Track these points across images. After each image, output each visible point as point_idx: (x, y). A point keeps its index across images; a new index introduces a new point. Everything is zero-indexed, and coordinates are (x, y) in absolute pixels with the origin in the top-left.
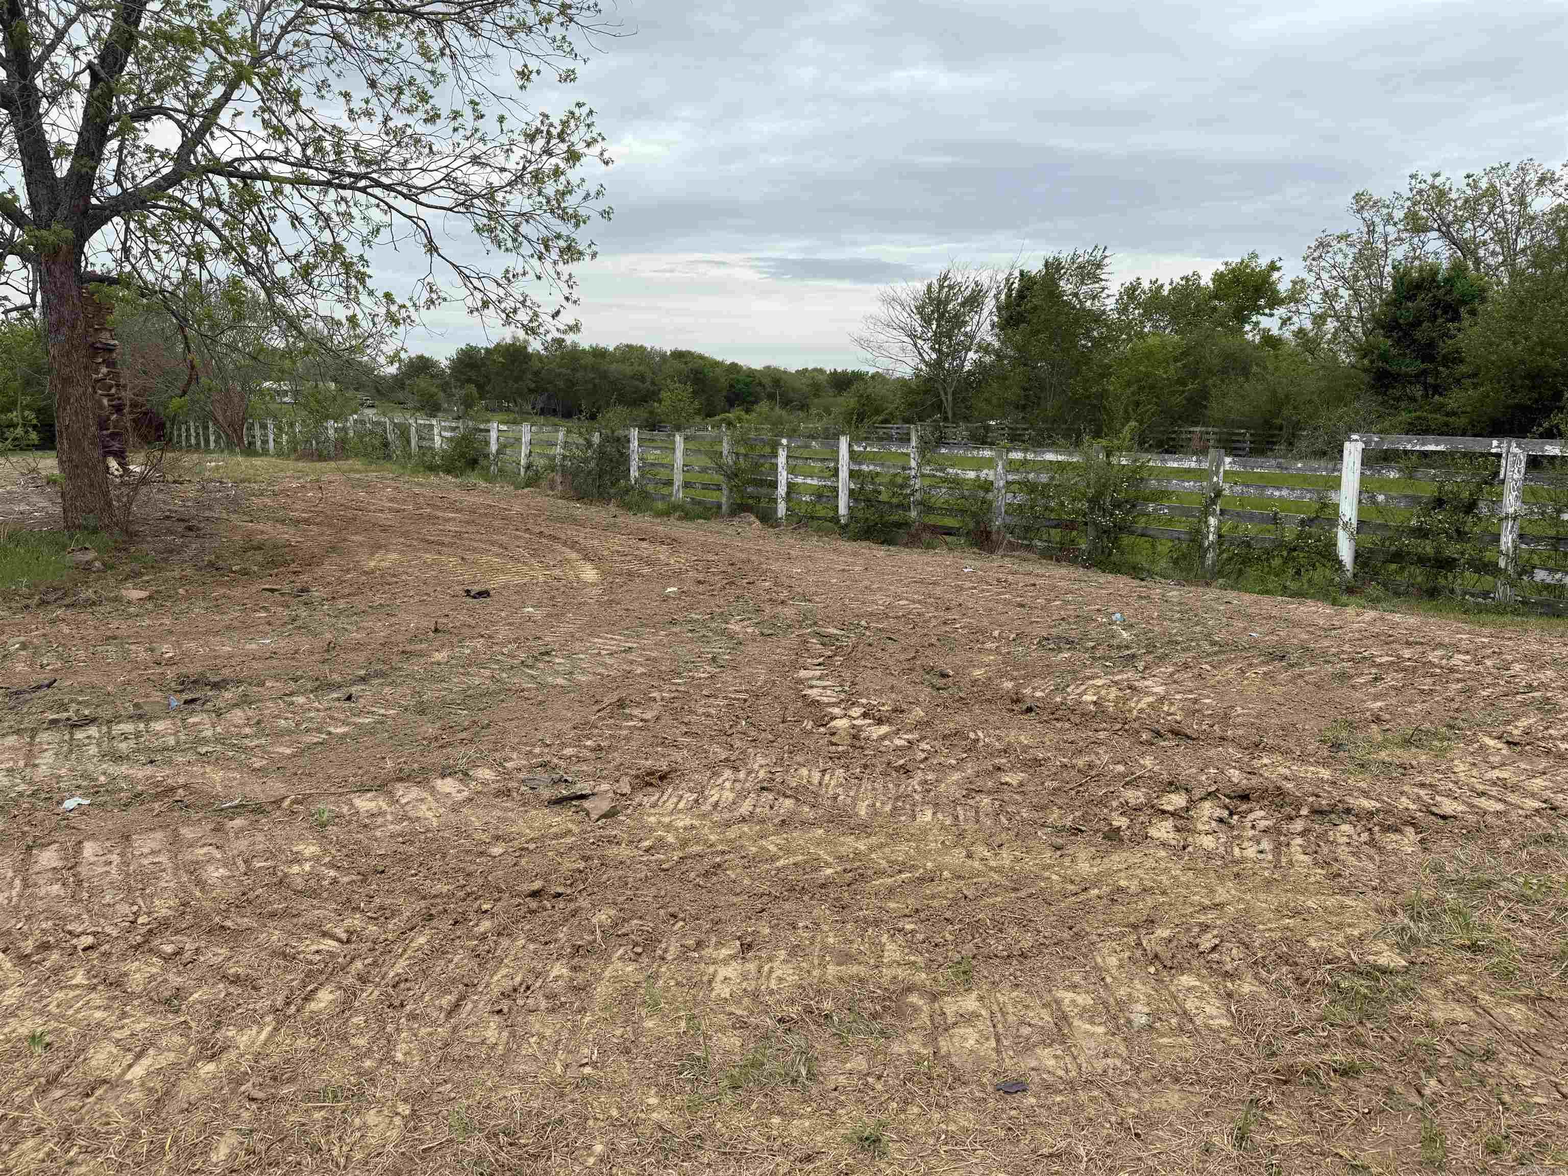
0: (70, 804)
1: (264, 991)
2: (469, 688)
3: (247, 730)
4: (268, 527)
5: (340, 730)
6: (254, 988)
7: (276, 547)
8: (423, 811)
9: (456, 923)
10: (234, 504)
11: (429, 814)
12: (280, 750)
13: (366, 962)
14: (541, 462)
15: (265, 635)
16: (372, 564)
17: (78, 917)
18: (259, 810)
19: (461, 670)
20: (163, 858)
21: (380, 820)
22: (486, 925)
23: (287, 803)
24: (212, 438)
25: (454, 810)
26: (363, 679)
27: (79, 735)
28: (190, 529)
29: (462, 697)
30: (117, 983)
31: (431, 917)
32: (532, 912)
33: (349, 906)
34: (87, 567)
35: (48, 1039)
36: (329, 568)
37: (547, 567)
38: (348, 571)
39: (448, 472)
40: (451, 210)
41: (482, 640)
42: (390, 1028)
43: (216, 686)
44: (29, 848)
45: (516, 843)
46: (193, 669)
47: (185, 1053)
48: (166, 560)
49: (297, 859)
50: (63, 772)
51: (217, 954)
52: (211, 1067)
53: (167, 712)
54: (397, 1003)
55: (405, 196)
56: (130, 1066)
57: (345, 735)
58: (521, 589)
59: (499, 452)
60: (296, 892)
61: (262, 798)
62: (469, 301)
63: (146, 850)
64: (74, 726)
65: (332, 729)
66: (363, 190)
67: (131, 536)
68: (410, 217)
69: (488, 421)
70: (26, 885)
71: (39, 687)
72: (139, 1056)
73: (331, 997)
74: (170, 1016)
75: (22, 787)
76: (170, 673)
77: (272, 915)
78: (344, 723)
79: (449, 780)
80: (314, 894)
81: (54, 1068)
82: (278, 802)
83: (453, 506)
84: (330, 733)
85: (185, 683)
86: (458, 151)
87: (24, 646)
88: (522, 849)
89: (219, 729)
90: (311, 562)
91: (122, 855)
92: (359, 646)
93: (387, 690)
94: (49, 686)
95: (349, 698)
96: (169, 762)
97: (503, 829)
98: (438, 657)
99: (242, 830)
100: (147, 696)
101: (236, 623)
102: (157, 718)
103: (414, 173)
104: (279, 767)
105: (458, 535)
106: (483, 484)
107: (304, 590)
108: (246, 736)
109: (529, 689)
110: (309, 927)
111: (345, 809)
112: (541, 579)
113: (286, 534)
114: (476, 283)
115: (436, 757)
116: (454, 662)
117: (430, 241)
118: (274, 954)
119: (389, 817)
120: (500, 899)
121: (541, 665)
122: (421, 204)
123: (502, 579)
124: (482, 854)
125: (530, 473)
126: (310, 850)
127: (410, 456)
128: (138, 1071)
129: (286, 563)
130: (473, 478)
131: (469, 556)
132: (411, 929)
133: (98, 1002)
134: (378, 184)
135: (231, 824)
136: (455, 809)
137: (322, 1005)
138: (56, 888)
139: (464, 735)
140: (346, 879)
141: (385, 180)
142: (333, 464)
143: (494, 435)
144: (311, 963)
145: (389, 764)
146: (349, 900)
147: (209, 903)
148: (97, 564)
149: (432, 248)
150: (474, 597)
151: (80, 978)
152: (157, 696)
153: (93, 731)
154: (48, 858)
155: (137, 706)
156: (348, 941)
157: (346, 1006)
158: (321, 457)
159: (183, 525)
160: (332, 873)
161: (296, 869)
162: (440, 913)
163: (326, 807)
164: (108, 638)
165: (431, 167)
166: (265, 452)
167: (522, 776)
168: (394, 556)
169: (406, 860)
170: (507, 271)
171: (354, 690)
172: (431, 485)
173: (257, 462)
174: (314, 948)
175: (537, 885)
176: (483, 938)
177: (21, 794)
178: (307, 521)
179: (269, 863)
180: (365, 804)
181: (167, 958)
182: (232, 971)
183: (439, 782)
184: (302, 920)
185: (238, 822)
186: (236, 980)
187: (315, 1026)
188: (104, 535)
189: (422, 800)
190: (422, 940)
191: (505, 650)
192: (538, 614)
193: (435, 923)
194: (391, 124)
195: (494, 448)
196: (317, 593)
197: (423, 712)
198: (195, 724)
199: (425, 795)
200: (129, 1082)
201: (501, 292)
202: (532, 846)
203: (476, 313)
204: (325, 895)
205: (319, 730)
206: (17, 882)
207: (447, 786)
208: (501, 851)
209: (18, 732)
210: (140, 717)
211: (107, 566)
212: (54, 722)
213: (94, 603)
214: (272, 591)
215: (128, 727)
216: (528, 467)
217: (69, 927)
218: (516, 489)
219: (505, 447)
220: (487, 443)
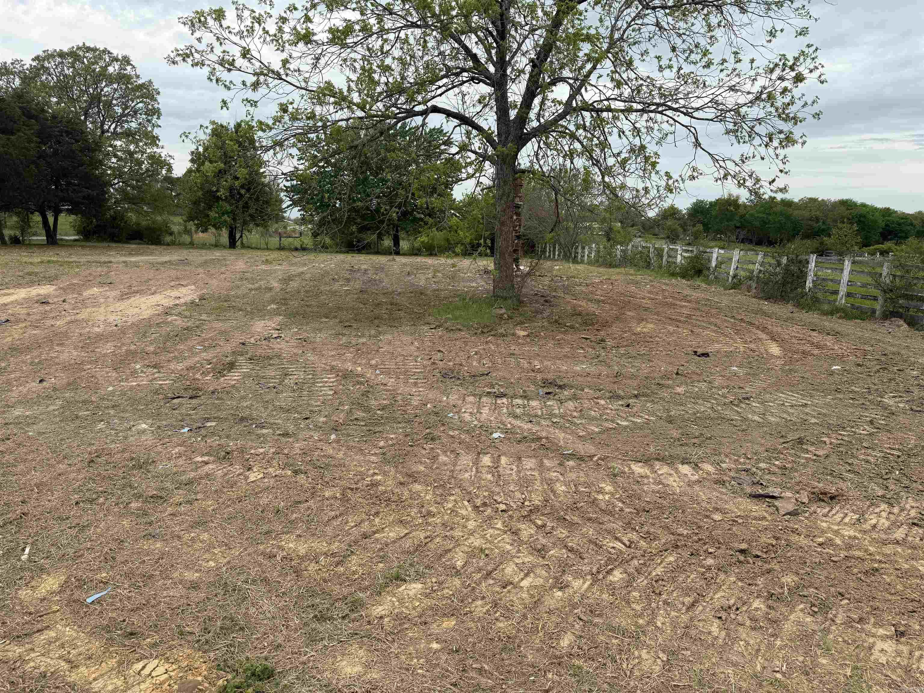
0: (495, 435)
1: (586, 561)
2: (698, 412)
3: (575, 414)
4: (584, 304)
5: (625, 423)
6: (581, 557)
7: (588, 314)
8: (670, 481)
9: (692, 554)
10: (567, 289)
11: (675, 484)
12: (593, 428)
13: (640, 562)
14: (742, 273)
15: (583, 363)
16: (639, 329)
17: (499, 493)
18: (581, 459)
19: (693, 400)
20: (536, 473)
21: (646, 481)
22: (710, 561)
23: (595, 459)
24: (557, 253)
25: (689, 485)
26: (636, 396)
27: (499, 401)
28: (546, 301)
29: (694, 417)
30: (516, 533)
31: (677, 547)
32: (740, 562)
33: (628, 526)
34: (501, 317)
35: (487, 552)
36: (615, 329)
37: (745, 342)
38: (625, 332)
39: (683, 277)
40: (712, 120)
41: (705, 384)
42: (653, 605)
43: (560, 387)
44: (479, 453)
45: (727, 515)
46: (550, 376)
47: (548, 581)
48: (535, 316)
49: (601, 491)
50: (492, 418)
51: (562, 532)
52: (560, 593)
53: (537, 397)
54: (657, 592)
55: (685, 114)
56: (522, 579)
57: (626, 427)
58: (728, 354)
59: (716, 266)
60: (601, 510)
61: (583, 453)
62: (716, 175)
63: (528, 467)
64: (497, 397)
65: (619, 422)
66: (661, 113)
67: (521, 302)
68: (686, 127)
69: (712, 247)
70: (477, 472)
71: (483, 375)
72: (527, 575)
73: (621, 576)
74: (541, 559)
75: (476, 423)
76: (539, 377)
77: (589, 519)
78: (626, 419)
79: (686, 466)
80: (611, 513)
81: (489, 568)
82: (591, 457)
83: (685, 298)
84: (618, 424)
85: (546, 383)
86: (721, 84)
87: (476, 354)
88: (734, 521)
89: (561, 410)
90: (606, 324)
91: (518, 466)
92: (633, 377)
93: (649, 405)
94: (487, 375)
95: (628, 406)
96: (539, 423)
97: (720, 505)
98: (679, 390)
99: (573, 468)
100: (528, 387)
101: (569, 355)
102: (532, 399)
103: (692, 99)
104: (590, 437)
105: (689, 316)
106: (704, 285)
107: (603, 340)
108: (575, 417)
109: (736, 420)
110: (609, 532)
111: (626, 469)
112: (742, 349)
113: (593, 308)
114: (722, 163)
115: (679, 451)
116: (688, 394)
117: (697, 139)
118: (590, 541)
119: (651, 480)
120: (719, 548)
121: (743, 406)
122: (694, 118)
123: (717, 346)
124: (707, 517)
125: (735, 280)
126: (609, 488)
127: (660, 267)
128: (525, 583)
129: (593, 324)
130: (698, 282)
131: (696, 330)
132: (666, 551)
133: (508, 541)
134: (671, 108)
135: (567, 463)
136: (690, 484)
137: (616, 579)
138: (489, 477)
139: (695, 441)
140: (628, 510)
141: (675, 106)
142: (618, 270)
143: (715, 256)
144: (610, 553)
145: (652, 449)
146: (629, 523)
147: (558, 504)
148: (505, 316)
149: (697, 144)
150: (699, 356)
151: (499, 525)
152: (532, 388)
153: (505, 400)
154: (486, 460)
155: (524, 391)
156: (629, 547)
157: (629, 583)
158: (611, 266)
159: (543, 299)
160: (620, 505)
161: (600, 497)
162: (682, 546)
163: (617, 465)
164: (511, 354)
165: (704, 95)
166: (582, 262)
167: (732, 474)
168: (651, 326)
169: (661, 508)
170: (742, 155)
171: (630, 401)
172: (672, 285)
173: (579, 267)
174: (611, 545)
175: (744, 546)
176: (709, 568)
177: (475, 426)
178: (603, 301)
179: (587, 490)
180: (638, 469)
181: (538, 527)
182: (570, 544)
183: (680, 466)
184: (604, 527)
185: (571, 463)
186: (571, 550)
187: (612, 589)
188: (510, 301)
189: (670, 474)
190: (672, 559)
191: (720, 392)
192: (741, 372)
193: (679, 551)
194: (682, 72)
195: (714, 264)
196: (609, 343)
197: (670, 422)
198: (550, 406)
199: (672, 472)
200: (522, 587)
201: (737, 169)
202: (740, 521)
203: (719, 181)
204: (617, 516)
205: (613, 421)
206: (474, 469)
207: (685, 469)
208: (720, 518)
209: (474, 395)
210: (525, 397)
211: (510, 318)
212: (489, 393)
213: (504, 336)
214: (586, 339)
215: (519, 401)
216: (735, 276)
217: (495, 498)
218: (725, 290)
219: (721, 263)
220: (710, 261)
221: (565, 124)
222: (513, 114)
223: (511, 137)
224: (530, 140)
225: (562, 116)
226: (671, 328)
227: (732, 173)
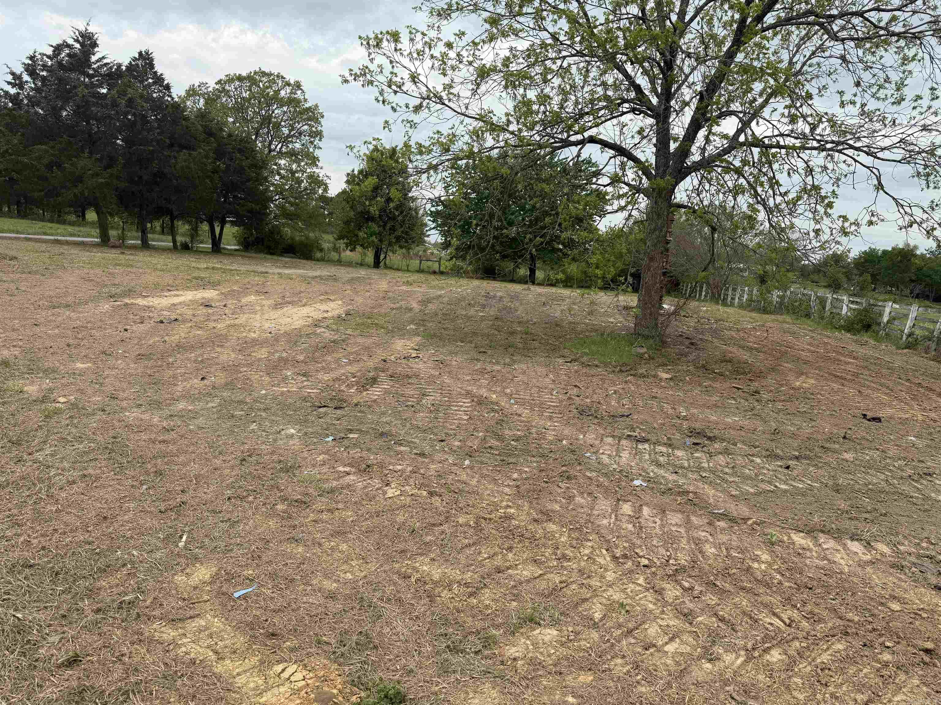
0: (637, 483)
1: (739, 634)
2: (870, 484)
3: (727, 470)
4: (734, 349)
5: (783, 487)
6: (733, 629)
7: (739, 362)
8: (837, 557)
9: (865, 645)
10: (715, 333)
11: (842, 562)
12: (747, 488)
13: (802, 644)
14: (918, 332)
15: (735, 415)
16: (798, 384)
17: (640, 546)
18: (733, 520)
19: (863, 470)
20: (682, 530)
21: (808, 554)
22: (887, 657)
23: (750, 522)
24: (704, 293)
25: (859, 565)
26: (797, 458)
27: (640, 446)
28: (692, 344)
29: (866, 489)
30: (659, 592)
31: (847, 634)
32: (925, 663)
33: (788, 601)
34: (641, 356)
35: (627, 608)
36: (770, 381)
37: (924, 410)
38: (782, 385)
39: (849, 331)
40: (899, 162)
41: (878, 453)
42: (819, 696)
43: (709, 438)
44: (619, 500)
45: (908, 606)
46: (698, 426)
47: (696, 650)
48: (679, 359)
49: (757, 559)
50: (633, 464)
51: (711, 599)
52: (709, 666)
53: (683, 446)
54: (824, 682)
55: (868, 154)
56: (667, 643)
57: (785, 491)
58: (904, 422)
59: (888, 322)
60: (756, 580)
61: (735, 514)
62: (901, 222)
63: (674, 522)
64: (638, 441)
65: (777, 484)
66: (840, 152)
67: (664, 343)
68: (868, 168)
69: (885, 301)
70: (616, 519)
71: (623, 416)
72: (672, 639)
73: (779, 657)
74: (687, 625)
75: (615, 466)
76: (685, 425)
77: (743, 589)
78: (785, 483)
79: (856, 543)
80: (768, 586)
81: (630, 625)
82: (745, 520)
83: (851, 355)
84: (776, 487)
85: (693, 433)
86: (913, 122)
87: (615, 392)
88: (916, 614)
89: (711, 465)
90: (760, 375)
91: (661, 520)
92: (794, 436)
93: (811, 469)
94: (627, 416)
95: (788, 468)
96: (685, 476)
97: (898, 592)
98: (847, 456)
99: (724, 529)
100: (674, 434)
101: (719, 404)
102: (678, 449)
103: (878, 138)
104: (745, 498)
105: (856, 375)
106: (872, 342)
107: (757, 392)
108: (726, 474)
109: (917, 498)
110: (766, 606)
111: (785, 538)
112: (920, 418)
113: (745, 356)
114: (908, 209)
115: (847, 524)
116: (857, 462)
117: (880, 183)
118: (744, 613)
119: (814, 553)
120: (898, 643)
121: (925, 482)
122: (879, 158)
123: (890, 411)
124: (882, 604)
125: (910, 339)
126: (765, 557)
127: (822, 318)
128: (670, 648)
129: (745, 373)
130: (865, 337)
131: (863, 390)
132: (833, 636)
133: (650, 599)
134: (851, 147)
135: (718, 523)
136: (862, 565)
137: (775, 660)
138: (630, 527)
139: (867, 516)
140: (787, 584)
141: (858, 145)
142: (773, 317)
143: (887, 310)
144: (767, 629)
145: (816, 519)
146: (789, 599)
147: (707, 567)
148: (646, 355)
149: (880, 186)
150: (869, 420)
151: (641, 581)
152: (678, 436)
153: (646, 446)
154: (627, 508)
155: (669, 439)
156: (789, 626)
157: (790, 666)
158: (765, 311)
159: (689, 341)
160: (778, 577)
161: (756, 565)
162: (853, 633)
163: (774, 532)
164: (653, 397)
165: (893, 134)
166: (732, 305)
167: (913, 559)
168: (813, 381)
169: (827, 588)
170: (932, 202)
171: (790, 462)
172: (836, 338)
173: (730, 310)
174: (768, 620)
175: (929, 645)
176: (886, 665)
177: (615, 470)
178: (756, 349)
179: (740, 555)
180: (799, 539)
181: (685, 589)
182: (721, 613)
183: (849, 542)
184: (760, 599)
185: (722, 524)
186: (722, 620)
187: (770, 671)
188: (651, 341)
189: (837, 550)
190: (840, 646)
191: (896, 464)
192: (920, 444)
193: (849, 638)
195: (885, 319)
196: (765, 396)
197: (837, 491)
198: (697, 458)
199: (839, 548)
200: (667, 652)
201: (925, 216)
202: (925, 615)
203: (904, 230)
204: (774, 589)
205: (770, 483)
206: (613, 516)
207: (855, 546)
208: (898, 608)
209: (613, 436)
210: (670, 445)
211: (651, 358)
212: (629, 436)
213: (644, 377)
214: (738, 389)
215: (664, 449)
216: (910, 335)
217: (637, 551)
218: (898, 348)
219: (894, 319)
220: (881, 315)
221: (731, 159)
222: (673, 146)
223: (670, 170)
224: (690, 174)
225: (727, 151)
226: (836, 386)
227: (918, 220)
